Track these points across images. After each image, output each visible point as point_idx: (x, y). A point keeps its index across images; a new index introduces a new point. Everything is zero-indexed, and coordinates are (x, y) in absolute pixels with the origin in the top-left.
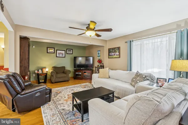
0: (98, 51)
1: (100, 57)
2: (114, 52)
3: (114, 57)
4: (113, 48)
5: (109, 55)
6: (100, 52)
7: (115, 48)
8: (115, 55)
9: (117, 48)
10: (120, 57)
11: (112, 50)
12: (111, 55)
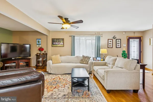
0: (37, 39)
1: (40, 45)
2: (58, 42)
3: (58, 46)
4: (57, 39)
5: (52, 44)
6: (40, 40)
7: (59, 39)
8: (59, 44)
9: (62, 39)
10: (64, 46)
11: (56, 40)
12: (55, 44)
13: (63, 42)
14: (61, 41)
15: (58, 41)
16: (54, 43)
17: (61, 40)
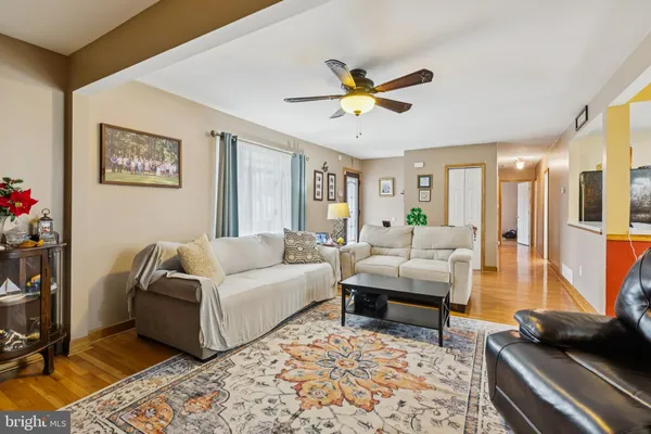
3: (149, 179)
4: (141, 134)
7: (150, 136)
9: (170, 139)
10: (180, 186)
11: (133, 139)
12: (129, 169)
13: (179, 163)
14: (165, 152)
15: (144, 149)
16: (120, 161)
17: (164, 145)
